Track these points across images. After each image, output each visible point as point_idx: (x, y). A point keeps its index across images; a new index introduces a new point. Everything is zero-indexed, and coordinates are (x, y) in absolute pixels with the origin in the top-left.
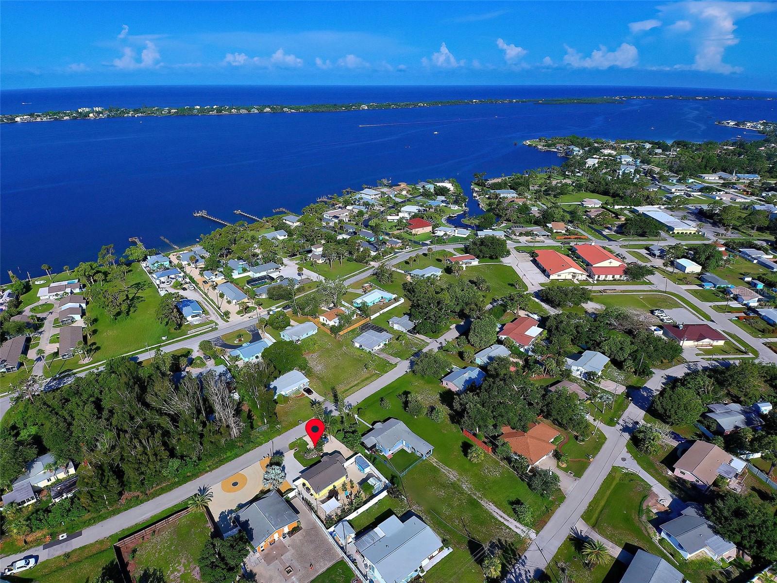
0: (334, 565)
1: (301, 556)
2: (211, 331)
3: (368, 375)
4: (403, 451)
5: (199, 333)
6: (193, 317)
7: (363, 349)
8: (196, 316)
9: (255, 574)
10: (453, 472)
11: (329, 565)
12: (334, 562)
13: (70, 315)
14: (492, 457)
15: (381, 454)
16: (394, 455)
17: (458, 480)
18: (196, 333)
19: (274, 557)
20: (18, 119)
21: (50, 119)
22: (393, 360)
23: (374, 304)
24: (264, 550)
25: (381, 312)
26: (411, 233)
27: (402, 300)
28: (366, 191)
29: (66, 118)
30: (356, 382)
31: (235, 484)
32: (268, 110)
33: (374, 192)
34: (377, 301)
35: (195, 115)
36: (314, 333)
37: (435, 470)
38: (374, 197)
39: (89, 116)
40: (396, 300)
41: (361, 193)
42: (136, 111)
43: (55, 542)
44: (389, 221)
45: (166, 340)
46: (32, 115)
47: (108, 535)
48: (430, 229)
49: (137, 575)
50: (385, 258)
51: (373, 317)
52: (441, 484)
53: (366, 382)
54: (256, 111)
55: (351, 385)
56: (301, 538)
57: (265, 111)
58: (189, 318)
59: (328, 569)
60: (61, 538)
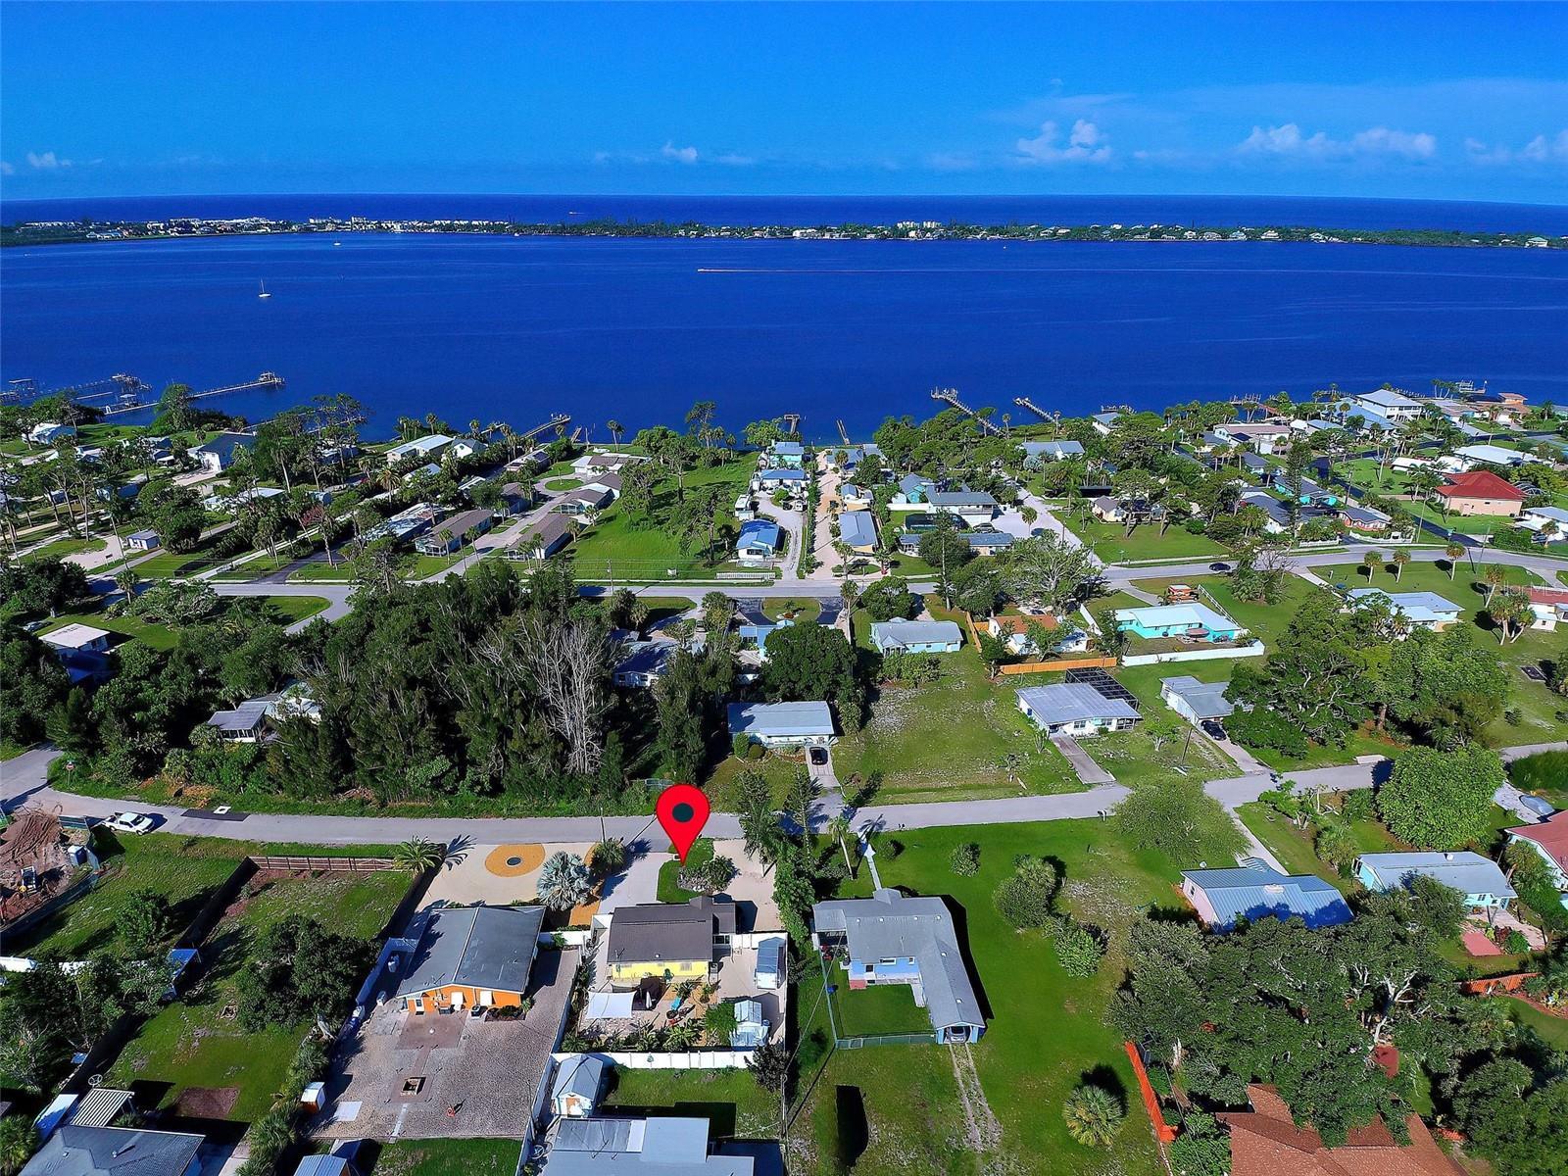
0: (495, 1143)
1: (464, 1075)
2: (759, 585)
3: (992, 781)
4: (905, 991)
5: (735, 582)
6: (749, 552)
7: (1032, 721)
8: (758, 552)
9: (361, 1051)
10: (991, 1127)
11: (490, 1131)
12: (504, 1134)
13: (580, 500)
14: (1160, 1159)
15: (842, 967)
16: (873, 987)
17: (987, 1155)
18: (732, 581)
19: (421, 1039)
20: (797, 234)
21: (844, 236)
22: (1091, 772)
23: (1165, 634)
24: (422, 1013)
25: (1166, 657)
26: (1443, 505)
27: (1258, 649)
28: (1381, 395)
29: (869, 237)
30: (945, 784)
31: (513, 861)
32: (1272, 234)
33: (1403, 400)
34: (1181, 630)
35: (1103, 240)
36: (949, 649)
37: (943, 1085)
38: (1396, 412)
39: (908, 236)
40: (1242, 643)
41: (1362, 399)
42: (993, 230)
43: (206, 813)
44: (1395, 468)
45: (674, 577)
46: (822, 229)
47: (268, 841)
48: (1515, 507)
49: (226, 928)
50: (1302, 544)
51: (1129, 661)
52: (926, 1132)
53: (970, 794)
54: (1242, 237)
55: (926, 785)
56: (502, 1037)
57: (1263, 237)
58: (742, 553)
59: (478, 1140)
60: (217, 811)
